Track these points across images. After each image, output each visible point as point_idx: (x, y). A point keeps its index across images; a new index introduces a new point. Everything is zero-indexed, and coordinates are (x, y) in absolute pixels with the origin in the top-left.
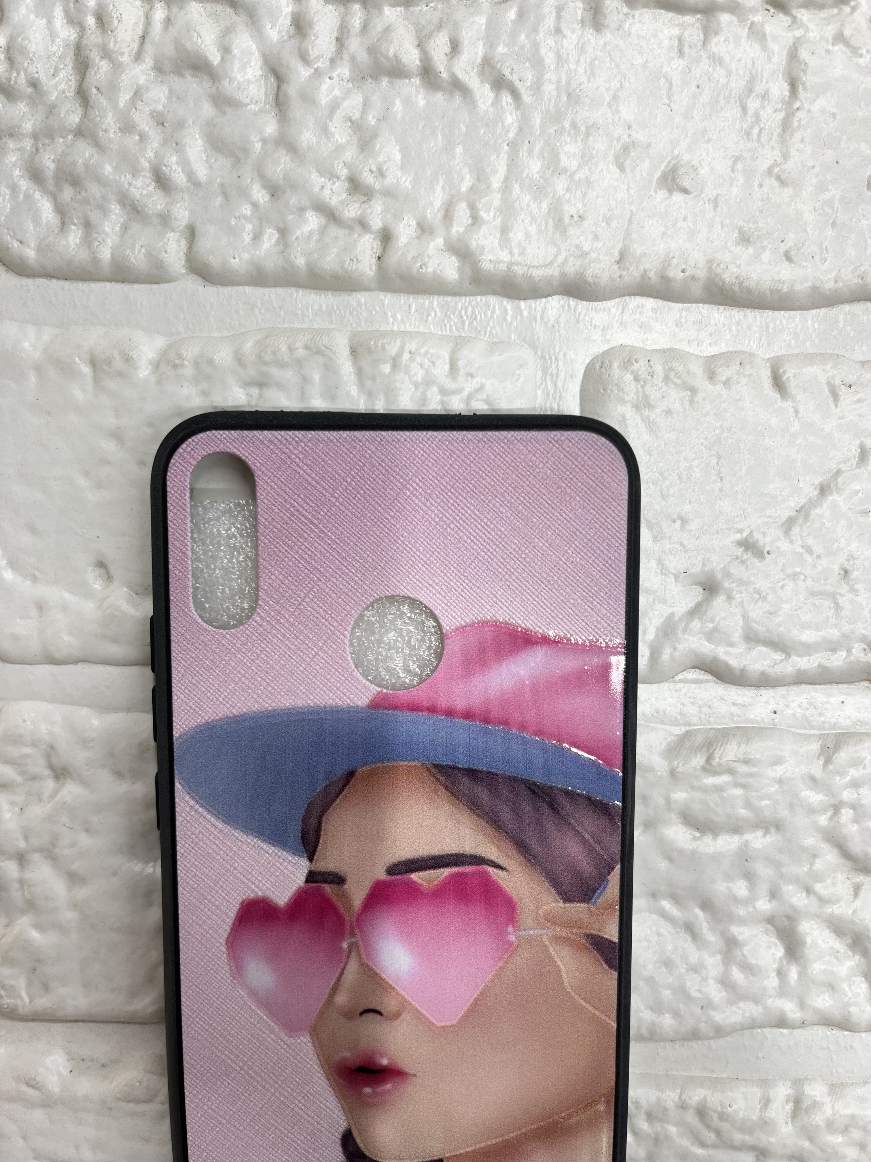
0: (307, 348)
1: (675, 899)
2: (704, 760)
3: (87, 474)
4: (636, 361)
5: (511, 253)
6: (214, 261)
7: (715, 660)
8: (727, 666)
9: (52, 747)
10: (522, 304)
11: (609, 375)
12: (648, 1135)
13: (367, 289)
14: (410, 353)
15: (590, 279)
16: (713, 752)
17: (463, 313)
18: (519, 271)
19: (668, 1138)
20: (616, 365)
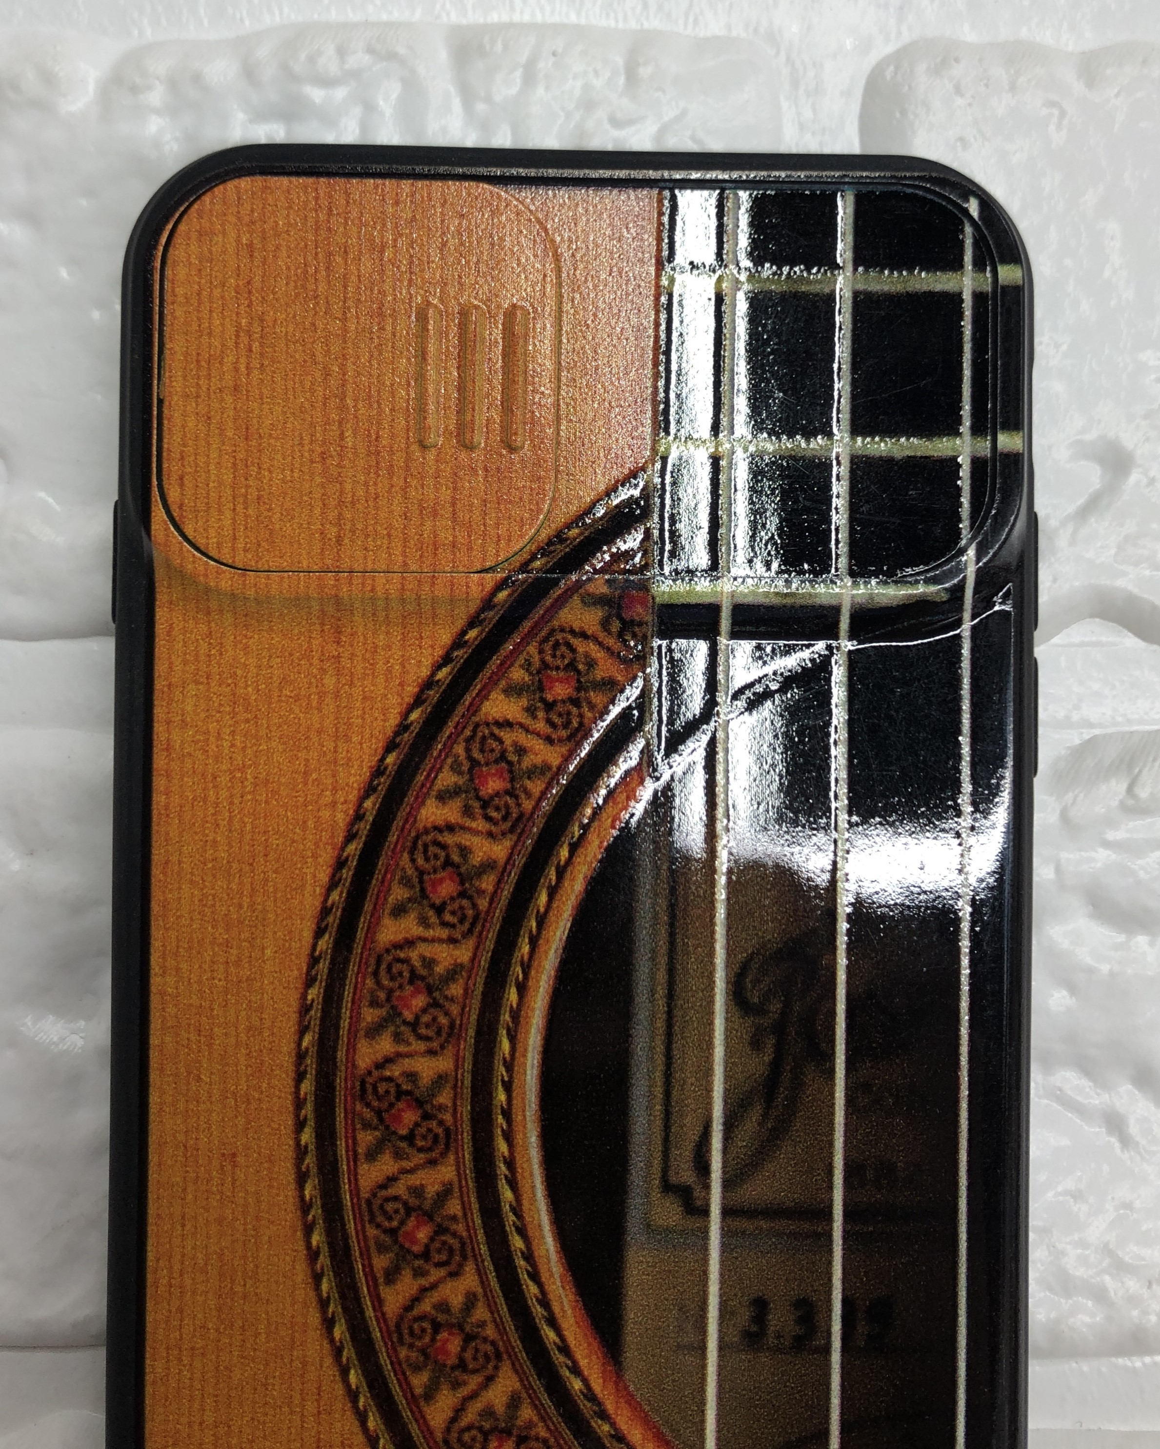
0: (370, 50)
4: (957, 60)
11: (910, 87)
14: (554, 54)
20: (921, 68)
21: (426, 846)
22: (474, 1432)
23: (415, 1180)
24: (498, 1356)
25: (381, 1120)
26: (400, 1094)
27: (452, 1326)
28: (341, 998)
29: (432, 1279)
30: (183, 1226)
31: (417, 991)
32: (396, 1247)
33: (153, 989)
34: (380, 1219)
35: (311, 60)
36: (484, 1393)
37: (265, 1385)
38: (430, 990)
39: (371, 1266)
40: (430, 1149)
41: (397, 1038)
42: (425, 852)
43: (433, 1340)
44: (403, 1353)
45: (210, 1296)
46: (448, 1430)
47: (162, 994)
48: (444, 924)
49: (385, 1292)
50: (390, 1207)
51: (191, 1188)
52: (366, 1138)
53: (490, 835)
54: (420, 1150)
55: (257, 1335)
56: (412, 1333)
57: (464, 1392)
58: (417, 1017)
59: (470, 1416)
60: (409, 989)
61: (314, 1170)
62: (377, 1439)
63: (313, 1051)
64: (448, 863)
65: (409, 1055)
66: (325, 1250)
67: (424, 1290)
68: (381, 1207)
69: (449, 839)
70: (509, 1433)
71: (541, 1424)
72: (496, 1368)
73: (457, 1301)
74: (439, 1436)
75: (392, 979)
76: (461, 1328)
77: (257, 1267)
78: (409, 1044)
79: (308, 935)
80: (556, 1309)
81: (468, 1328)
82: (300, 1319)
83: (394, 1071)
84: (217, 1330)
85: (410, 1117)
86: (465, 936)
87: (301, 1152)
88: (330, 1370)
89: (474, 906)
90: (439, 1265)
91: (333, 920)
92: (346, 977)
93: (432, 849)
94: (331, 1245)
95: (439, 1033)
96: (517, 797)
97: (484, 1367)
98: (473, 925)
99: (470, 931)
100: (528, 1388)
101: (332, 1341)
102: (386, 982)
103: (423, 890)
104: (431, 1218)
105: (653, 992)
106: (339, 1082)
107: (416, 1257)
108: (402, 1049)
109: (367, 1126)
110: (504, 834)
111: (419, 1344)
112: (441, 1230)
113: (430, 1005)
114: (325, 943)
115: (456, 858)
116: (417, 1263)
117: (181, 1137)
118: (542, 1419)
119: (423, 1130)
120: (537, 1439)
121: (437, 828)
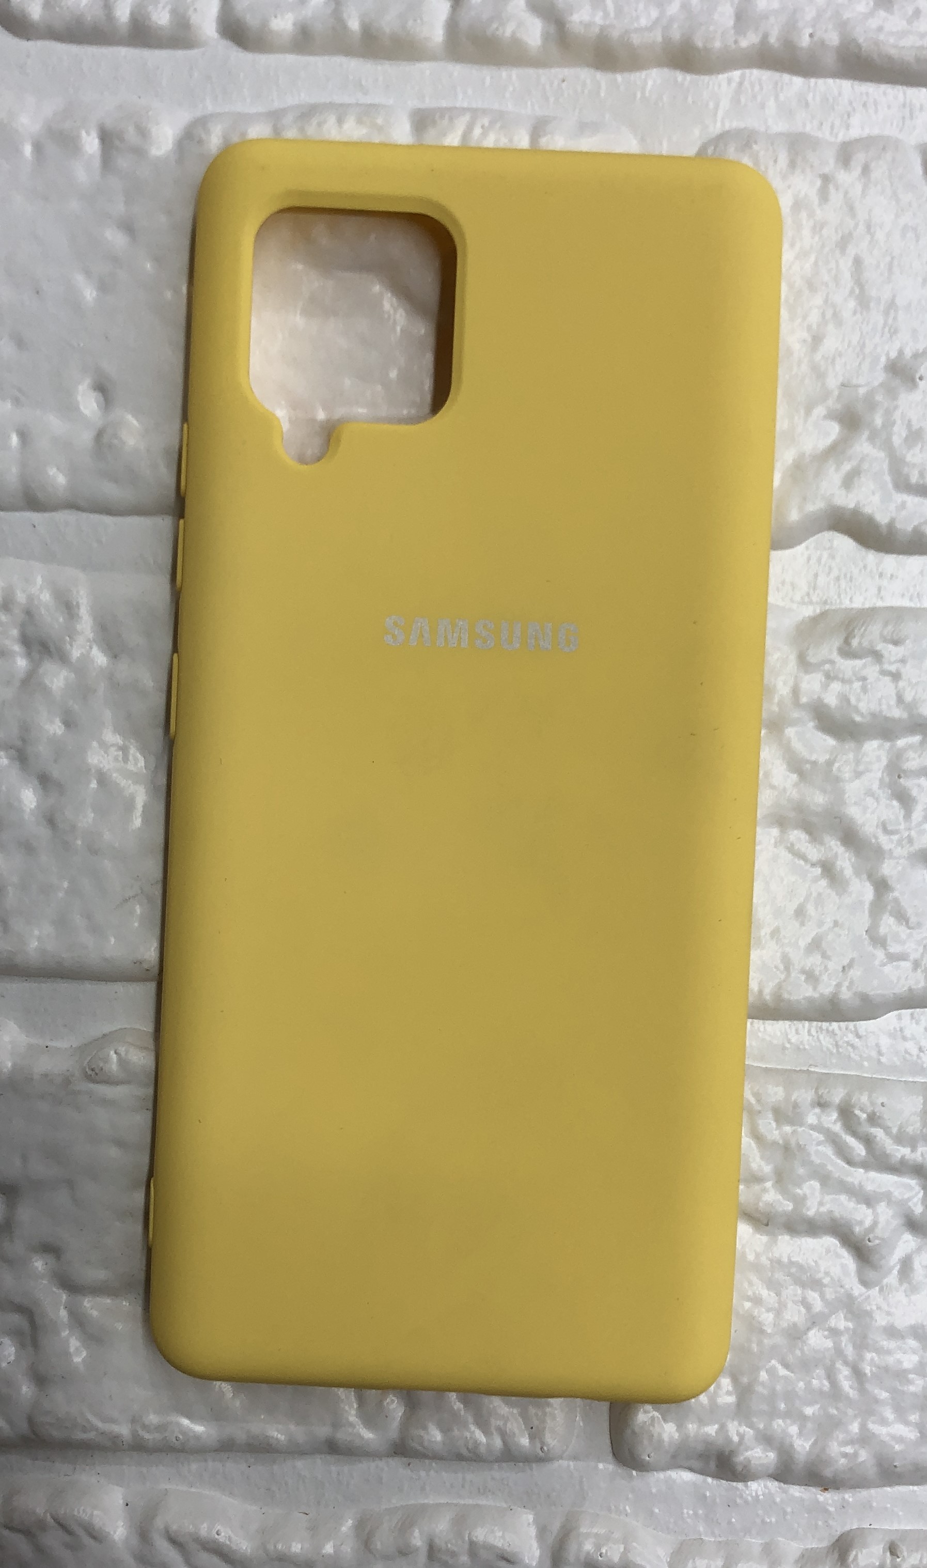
1: (810, 829)
2: (842, 640)
3: (88, 273)
5: (606, 15)
6: (252, 21)
7: (856, 512)
8: (871, 520)
9: (29, 613)
10: (619, 77)
12: (775, 1143)
13: (433, 58)
15: (699, 44)
16: (853, 630)
17: (548, 87)
18: (615, 34)
19: (800, 1148)
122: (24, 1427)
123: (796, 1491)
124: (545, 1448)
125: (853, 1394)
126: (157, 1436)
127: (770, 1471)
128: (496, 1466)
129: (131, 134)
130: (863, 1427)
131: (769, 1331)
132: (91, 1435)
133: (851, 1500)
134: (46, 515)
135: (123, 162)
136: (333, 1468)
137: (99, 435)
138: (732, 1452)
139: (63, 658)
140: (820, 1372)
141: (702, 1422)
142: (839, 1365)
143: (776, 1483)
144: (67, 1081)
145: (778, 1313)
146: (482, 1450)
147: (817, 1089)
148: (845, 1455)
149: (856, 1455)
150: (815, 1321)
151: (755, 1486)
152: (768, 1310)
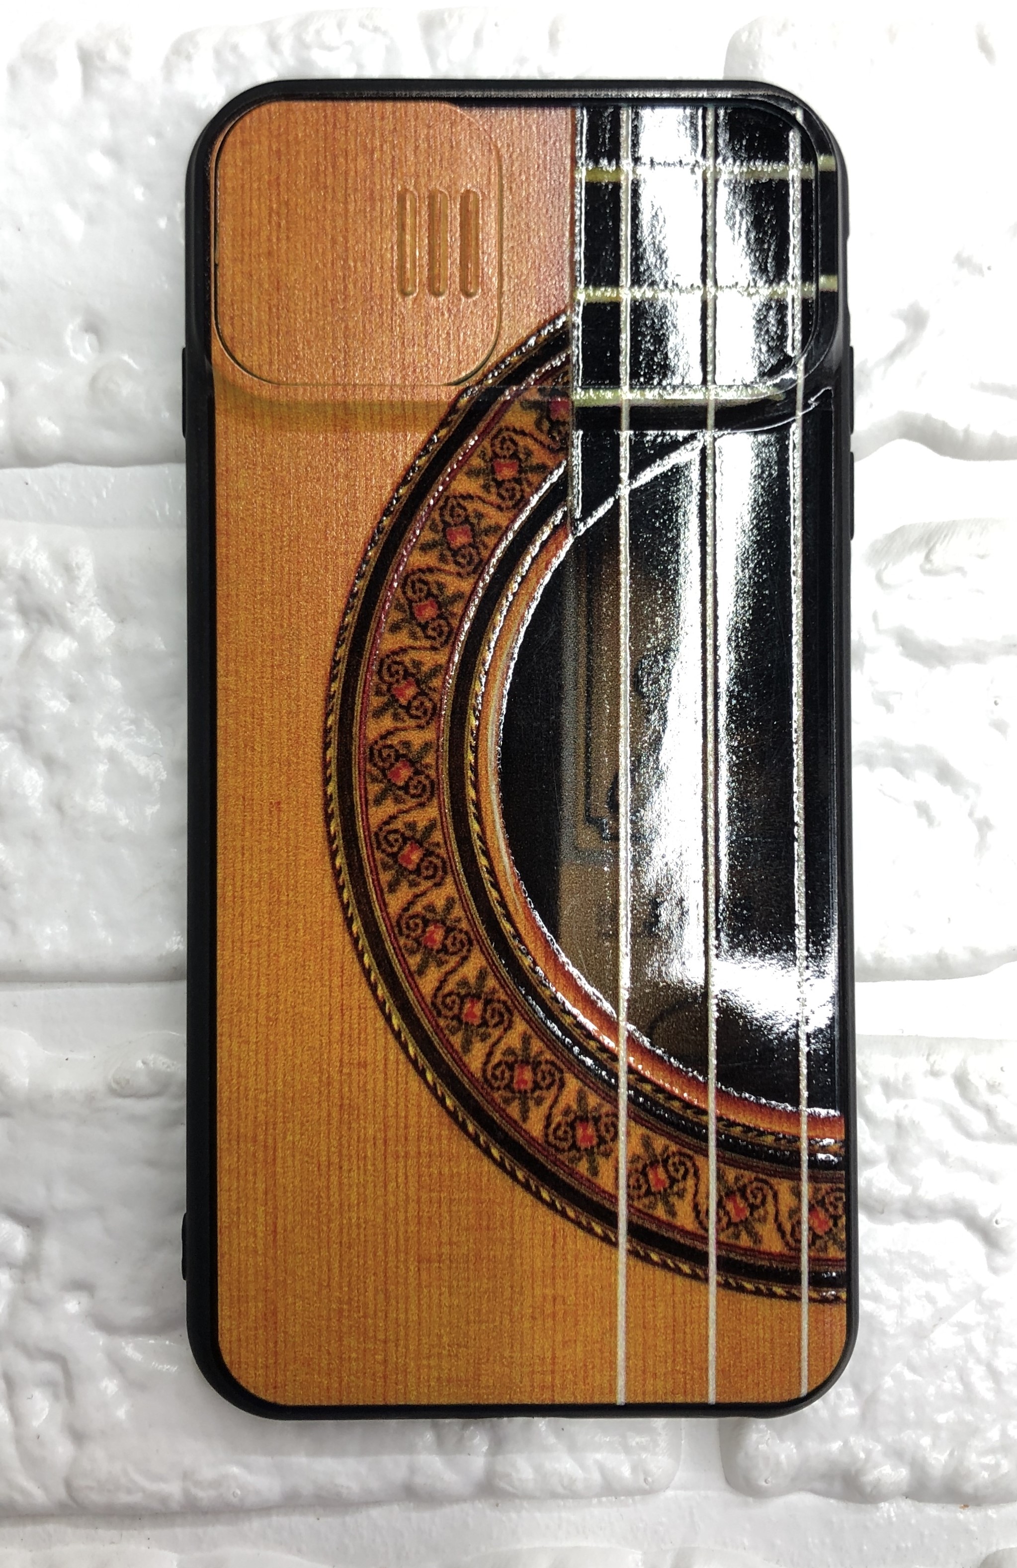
21: (413, 583)
22: (454, 997)
23: (409, 818)
24: (470, 943)
25: (385, 776)
26: (398, 757)
27: (438, 921)
28: (355, 689)
29: (422, 888)
30: (243, 854)
31: (410, 684)
32: (396, 867)
33: (219, 686)
34: (384, 846)
35: (318, 32)
36: (460, 969)
37: (303, 966)
38: (418, 683)
39: (378, 880)
40: (420, 796)
41: (396, 717)
42: (413, 587)
43: (424, 931)
44: (402, 941)
45: (263, 904)
46: (435, 996)
47: (226, 689)
48: (428, 637)
49: (388, 897)
50: (391, 837)
51: (248, 828)
52: (374, 789)
53: (459, 574)
54: (413, 796)
55: (297, 931)
56: (408, 927)
57: (446, 968)
58: (410, 703)
59: (450, 986)
60: (403, 683)
61: (337, 813)
62: (385, 1003)
63: (335, 728)
64: (429, 594)
65: (404, 729)
66: (345, 869)
67: (416, 896)
68: (386, 838)
69: (429, 578)
70: (479, 998)
71: (501, 991)
72: (469, 951)
73: (440, 904)
74: (429, 1000)
75: (391, 676)
76: (444, 923)
77: (296, 882)
78: (404, 721)
79: (330, 645)
80: (511, 909)
81: (448, 923)
82: (328, 919)
83: (394, 740)
84: (269, 928)
85: (405, 773)
86: (443, 645)
87: (327, 800)
88: (350, 954)
89: (449, 624)
90: (427, 878)
91: (348, 635)
92: (358, 675)
93: (418, 585)
94: (349, 865)
95: (425, 713)
96: (477, 548)
97: (460, 950)
98: (448, 637)
99: (446, 642)
100: (492, 964)
101: (351, 934)
102: (387, 678)
103: (412, 613)
104: (421, 845)
105: (576, 682)
106: (354, 749)
107: (411, 872)
108: (400, 725)
109: (375, 780)
110: (468, 574)
111: (413, 934)
112: (428, 853)
113: (418, 694)
114: (343, 651)
115: (435, 591)
116: (411, 877)
117: (241, 791)
118: (502, 986)
119: (415, 782)
120: (499, 1001)
121: (421, 570)
122: (61, 1493)
123: (932, 1510)
124: (650, 1479)
125: (990, 1396)
126: (212, 1493)
127: (905, 1488)
128: (595, 1501)
129: (113, 54)
130: (1004, 1434)
131: (892, 1331)
132: (136, 1498)
133: (994, 1516)
134: (41, 470)
135: (106, 84)
136: (414, 1515)
137: (94, 380)
138: (859, 1473)
139: (65, 627)
140: (952, 1373)
141: (823, 1439)
142: (971, 1363)
143: (909, 1501)
144: (90, 1098)
145: (901, 1309)
146: (580, 1486)
147: (929, 1055)
148: (985, 1467)
149: (998, 1465)
150: (941, 1317)
151: (888, 1509)
152: (889, 1308)
